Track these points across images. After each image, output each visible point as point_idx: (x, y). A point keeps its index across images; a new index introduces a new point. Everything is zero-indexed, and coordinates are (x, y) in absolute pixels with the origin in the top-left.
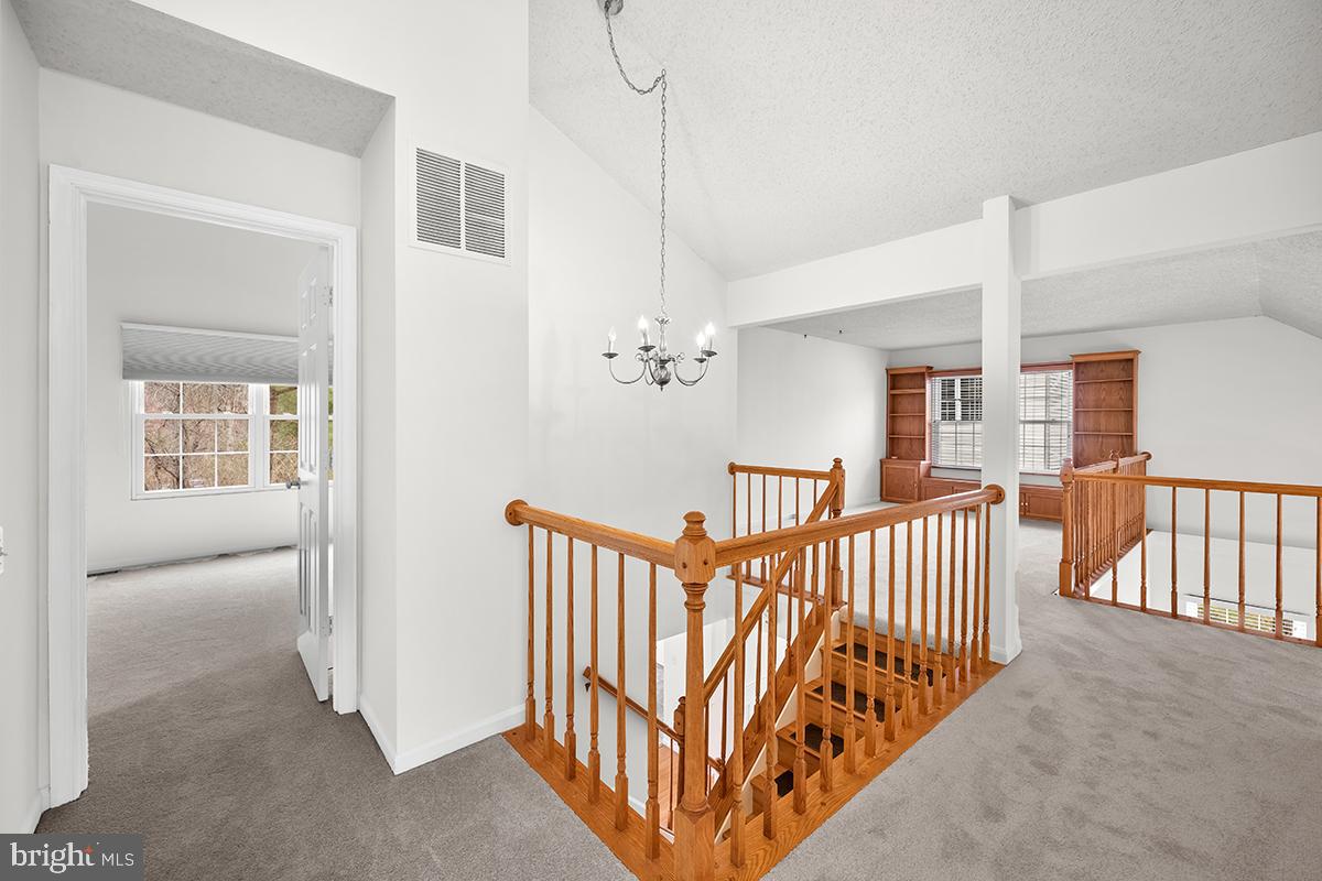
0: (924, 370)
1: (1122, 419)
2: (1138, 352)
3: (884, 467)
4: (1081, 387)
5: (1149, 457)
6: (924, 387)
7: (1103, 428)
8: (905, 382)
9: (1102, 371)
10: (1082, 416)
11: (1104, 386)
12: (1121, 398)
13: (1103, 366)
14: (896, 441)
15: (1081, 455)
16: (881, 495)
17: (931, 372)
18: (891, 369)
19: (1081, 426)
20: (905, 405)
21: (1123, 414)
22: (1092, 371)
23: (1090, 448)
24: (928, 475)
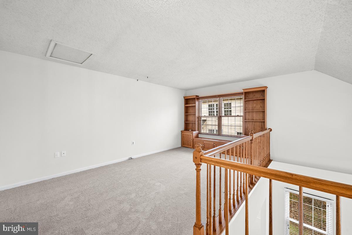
0: (195, 97)
1: (261, 115)
2: (266, 87)
3: (182, 133)
4: (247, 102)
5: (271, 130)
6: (195, 104)
7: (255, 118)
8: (191, 102)
9: (254, 96)
10: (247, 113)
11: (255, 102)
12: (261, 107)
13: (254, 94)
14: (188, 124)
15: (247, 129)
16: (182, 144)
17: (198, 98)
18: (185, 97)
19: (247, 118)
20: (191, 111)
21: (262, 113)
22: (251, 96)
23: (250, 126)
24: (197, 137)
